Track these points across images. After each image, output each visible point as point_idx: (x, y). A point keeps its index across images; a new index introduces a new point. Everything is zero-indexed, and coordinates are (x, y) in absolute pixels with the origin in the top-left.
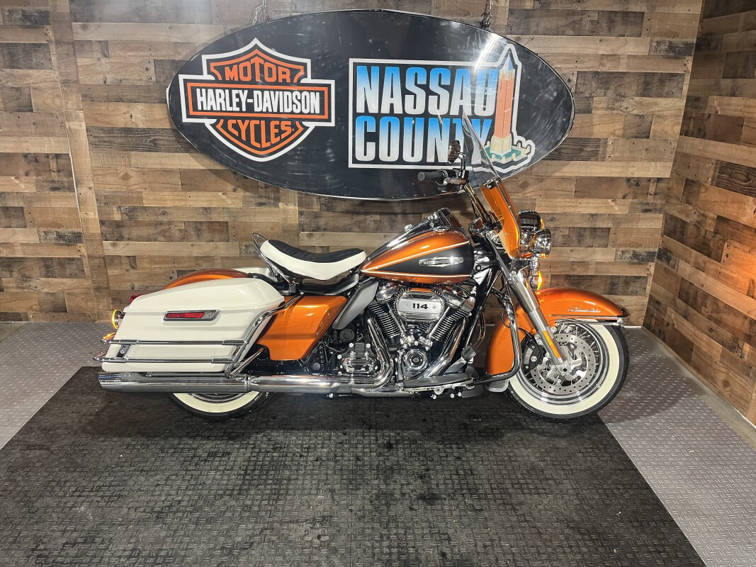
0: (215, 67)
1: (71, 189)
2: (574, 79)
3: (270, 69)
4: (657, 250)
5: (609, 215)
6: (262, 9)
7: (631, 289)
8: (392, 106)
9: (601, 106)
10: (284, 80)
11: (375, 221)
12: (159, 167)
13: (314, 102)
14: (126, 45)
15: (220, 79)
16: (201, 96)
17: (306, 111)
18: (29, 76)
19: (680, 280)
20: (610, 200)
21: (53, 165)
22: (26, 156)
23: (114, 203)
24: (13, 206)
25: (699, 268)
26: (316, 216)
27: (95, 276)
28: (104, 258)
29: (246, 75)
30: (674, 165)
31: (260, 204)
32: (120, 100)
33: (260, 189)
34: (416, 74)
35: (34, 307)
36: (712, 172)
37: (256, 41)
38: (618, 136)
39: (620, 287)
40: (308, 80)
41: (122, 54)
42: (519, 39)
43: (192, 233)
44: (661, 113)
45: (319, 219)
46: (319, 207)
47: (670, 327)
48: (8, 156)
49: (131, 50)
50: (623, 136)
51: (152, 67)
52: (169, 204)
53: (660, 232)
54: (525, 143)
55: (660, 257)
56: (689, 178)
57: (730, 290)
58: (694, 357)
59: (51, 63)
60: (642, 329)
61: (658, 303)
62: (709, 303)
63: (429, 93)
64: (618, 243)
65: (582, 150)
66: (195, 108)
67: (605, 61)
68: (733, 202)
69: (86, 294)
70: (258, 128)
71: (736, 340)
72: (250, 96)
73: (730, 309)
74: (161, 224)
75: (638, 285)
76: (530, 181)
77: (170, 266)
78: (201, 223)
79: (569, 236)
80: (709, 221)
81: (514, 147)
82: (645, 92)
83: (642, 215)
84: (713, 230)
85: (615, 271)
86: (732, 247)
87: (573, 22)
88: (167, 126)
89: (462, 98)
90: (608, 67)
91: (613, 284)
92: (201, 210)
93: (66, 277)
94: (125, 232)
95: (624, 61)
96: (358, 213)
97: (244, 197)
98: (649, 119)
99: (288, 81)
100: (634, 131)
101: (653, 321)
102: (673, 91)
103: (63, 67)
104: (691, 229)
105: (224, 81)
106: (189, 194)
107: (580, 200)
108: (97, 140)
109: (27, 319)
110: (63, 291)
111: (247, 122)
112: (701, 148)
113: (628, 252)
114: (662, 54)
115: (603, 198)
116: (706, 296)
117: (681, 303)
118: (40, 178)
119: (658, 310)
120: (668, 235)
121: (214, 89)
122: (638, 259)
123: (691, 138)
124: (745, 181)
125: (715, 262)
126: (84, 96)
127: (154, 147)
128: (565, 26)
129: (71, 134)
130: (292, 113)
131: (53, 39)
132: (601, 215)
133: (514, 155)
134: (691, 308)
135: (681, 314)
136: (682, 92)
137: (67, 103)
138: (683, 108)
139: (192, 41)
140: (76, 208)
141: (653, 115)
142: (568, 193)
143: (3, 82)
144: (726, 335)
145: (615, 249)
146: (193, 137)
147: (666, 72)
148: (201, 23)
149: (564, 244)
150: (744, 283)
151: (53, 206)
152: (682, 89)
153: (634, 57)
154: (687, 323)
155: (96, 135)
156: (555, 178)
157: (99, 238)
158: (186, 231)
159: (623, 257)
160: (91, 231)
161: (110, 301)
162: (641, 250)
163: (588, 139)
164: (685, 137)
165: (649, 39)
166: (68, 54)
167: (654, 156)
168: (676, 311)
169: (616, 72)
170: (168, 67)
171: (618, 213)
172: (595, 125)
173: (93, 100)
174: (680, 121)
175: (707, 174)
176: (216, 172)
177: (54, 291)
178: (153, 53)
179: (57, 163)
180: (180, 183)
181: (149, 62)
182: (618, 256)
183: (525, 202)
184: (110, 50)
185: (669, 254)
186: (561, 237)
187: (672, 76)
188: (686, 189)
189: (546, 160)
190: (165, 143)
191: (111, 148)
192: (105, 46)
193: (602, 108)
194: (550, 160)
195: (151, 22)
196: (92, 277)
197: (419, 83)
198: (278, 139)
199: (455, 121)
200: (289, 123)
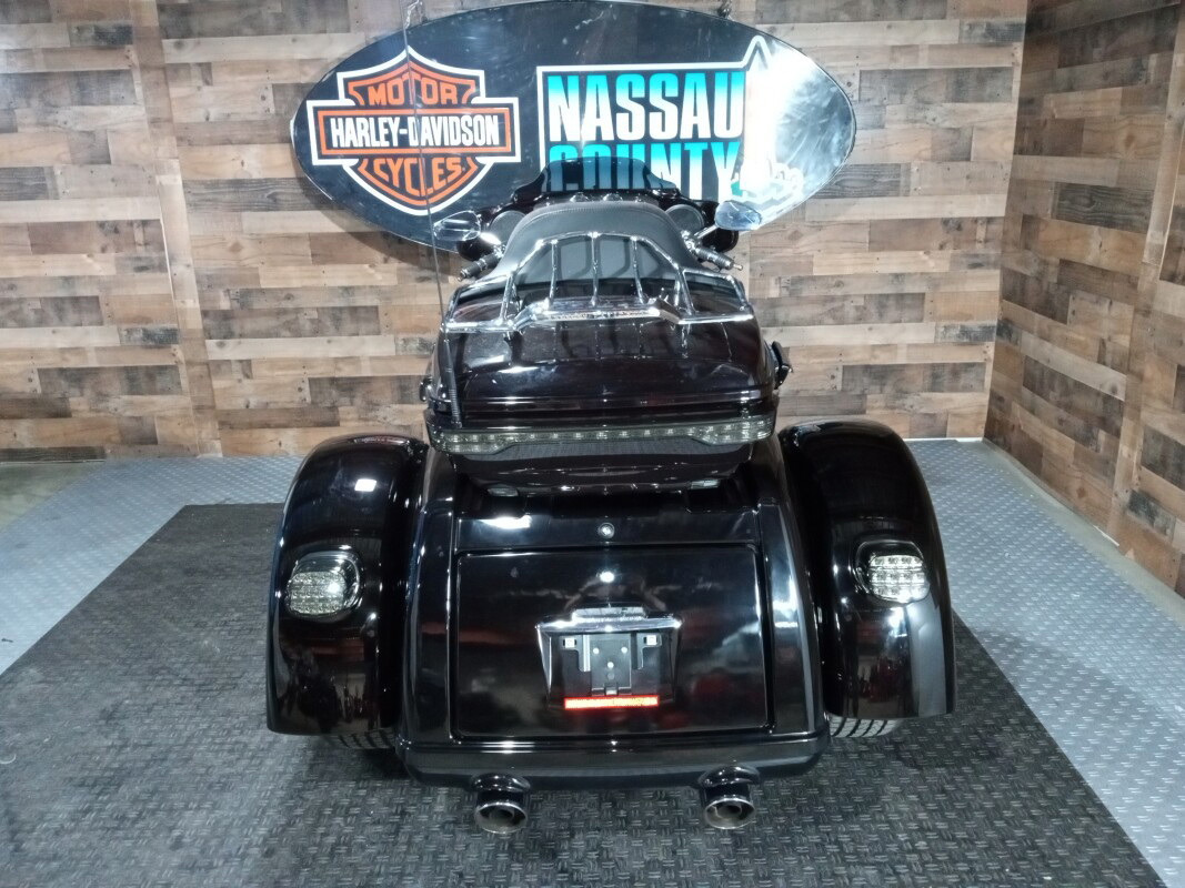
0: (356, 89)
1: (162, 268)
2: (856, 82)
3: (429, 88)
4: (995, 323)
5: (922, 274)
6: (416, 8)
7: (962, 382)
8: (599, 130)
9: (897, 117)
10: (449, 101)
12: (285, 231)
13: (490, 129)
14: (235, 67)
15: (362, 103)
16: (337, 127)
17: (480, 143)
18: (104, 114)
19: (1024, 360)
20: (921, 253)
21: (139, 236)
22: (102, 225)
23: (221, 285)
24: (85, 295)
25: (1045, 337)
27: (195, 391)
28: (207, 364)
29: (396, 95)
30: (1008, 198)
31: (422, 279)
32: (227, 142)
33: (422, 259)
34: (630, 85)
35: (114, 439)
36: (1051, 200)
37: (408, 51)
38: (926, 160)
39: (946, 379)
40: (482, 99)
41: (229, 79)
42: (773, 29)
43: (329, 323)
44: (984, 125)
47: (1016, 431)
48: (77, 227)
49: (242, 74)
50: (933, 159)
51: (270, 94)
52: (295, 283)
53: (997, 296)
54: (789, 173)
55: (999, 333)
56: (1028, 213)
57: (1080, 360)
58: (1045, 464)
59: (135, 96)
60: (983, 441)
61: (1001, 399)
62: (1057, 383)
63: (649, 108)
64: (938, 314)
65: (876, 182)
66: (329, 145)
67: (897, 55)
68: (1077, 238)
69: (185, 416)
70: (414, 168)
71: (1089, 428)
72: (403, 124)
73: (1080, 386)
74: (285, 312)
75: (972, 375)
76: (803, 230)
77: (298, 372)
78: (341, 309)
79: (865, 308)
80: (1052, 269)
81: (774, 181)
82: (958, 95)
83: (971, 272)
84: (1055, 280)
85: (938, 357)
86: (1077, 299)
87: (850, 3)
88: (290, 172)
89: (695, 114)
90: (903, 63)
91: (935, 376)
92: (340, 291)
93: (153, 392)
94: (236, 327)
95: (924, 54)
97: (399, 269)
98: (967, 133)
99: (455, 101)
100: (946, 151)
102: (1000, 91)
103: (151, 101)
104: (1032, 285)
105: (367, 107)
106: (323, 267)
107: (878, 254)
108: (197, 198)
109: (103, 455)
110: (152, 414)
111: (400, 161)
112: (1037, 169)
113: (954, 327)
114: (978, 41)
115: (913, 250)
116: (1053, 374)
117: (1026, 392)
118: (121, 254)
119: (1001, 409)
120: (1008, 298)
121: (354, 117)
122: (970, 338)
123: (1026, 157)
124: (1089, 206)
125: (1061, 324)
126: (180, 139)
127: (274, 204)
128: (836, 9)
129: (161, 192)
130: (462, 145)
131: (136, 62)
132: (910, 274)
133: (774, 190)
134: (1037, 397)
135: (1026, 409)
136: (1011, 94)
137: (157, 149)
138: (1015, 116)
139: (325, 56)
140: (169, 295)
141: (972, 128)
142: (859, 245)
143: (70, 124)
144: (1078, 423)
145: (934, 324)
146: (328, 186)
147: (986, 66)
148: (336, 31)
149: (859, 320)
150: (1094, 348)
151: (140, 293)
152: (1010, 89)
153: (939, 47)
154: (1034, 419)
155: (195, 191)
156: (839, 223)
157: (200, 335)
158: (320, 321)
159: (948, 335)
160: (190, 326)
161: (217, 426)
162: (973, 324)
163: (882, 165)
164: (1021, 157)
165: (958, 21)
166: (157, 83)
167: (979, 186)
168: (1022, 405)
169: (915, 70)
170: (291, 93)
171: (934, 271)
172: (891, 145)
173: (191, 144)
174: (1014, 135)
175: (1046, 204)
176: (360, 236)
177: (140, 414)
178: (271, 76)
179: (144, 232)
180: (310, 254)
181: (266, 88)
182: (940, 335)
183: (797, 260)
184: (213, 74)
185: (1010, 326)
186: (853, 310)
187: (995, 71)
188: (1023, 229)
189: (824, 198)
190: (289, 198)
191: (216, 208)
192: (206, 71)
193: (899, 121)
194: (830, 197)
195: (267, 35)
196: (191, 392)
197: (634, 95)
198: (443, 183)
199: (688, 146)
200: (458, 160)
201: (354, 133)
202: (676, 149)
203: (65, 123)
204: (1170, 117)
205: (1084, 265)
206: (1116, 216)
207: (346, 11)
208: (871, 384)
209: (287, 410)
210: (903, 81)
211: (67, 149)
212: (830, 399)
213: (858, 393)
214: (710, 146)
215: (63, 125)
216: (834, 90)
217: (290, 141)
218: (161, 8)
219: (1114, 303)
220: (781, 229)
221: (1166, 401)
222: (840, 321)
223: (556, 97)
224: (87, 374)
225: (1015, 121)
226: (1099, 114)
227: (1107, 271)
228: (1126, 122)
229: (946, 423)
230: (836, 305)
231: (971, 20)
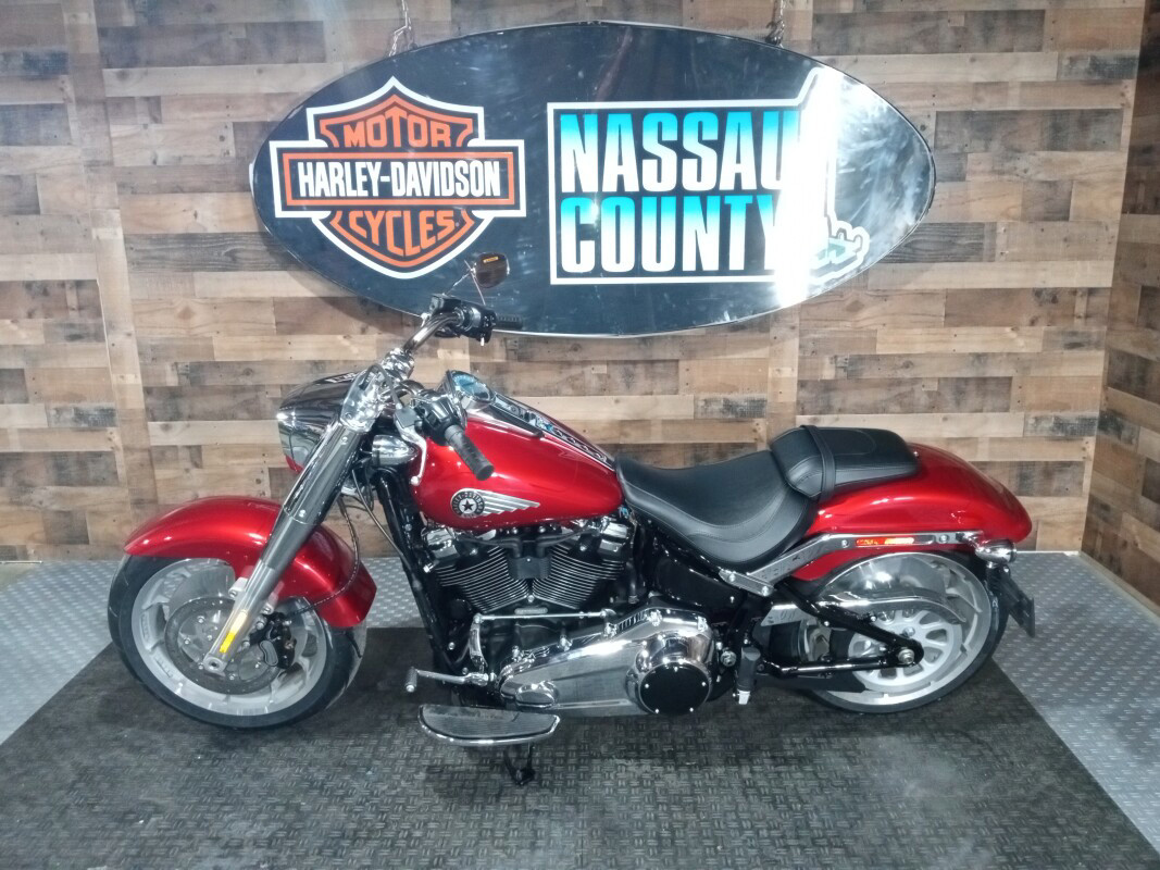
0: (328, 127)
1: (98, 337)
2: (931, 125)
3: (417, 127)
4: (1096, 414)
5: (1009, 354)
6: (405, 33)
7: (1055, 484)
8: (621, 179)
9: (981, 167)
10: (441, 143)
11: (600, 376)
12: (240, 295)
13: (491, 176)
14: (189, 102)
15: (336, 144)
16: (306, 173)
17: (477, 193)
18: (33, 156)
19: (1143, 463)
20: (1008, 329)
21: (72, 299)
22: (28, 285)
23: (167, 358)
24: (9, 367)
26: (500, 370)
27: (135, 482)
28: (149, 450)
30: (1116, 265)
32: (178, 189)
33: (405, 329)
34: (660, 126)
35: (38, 536)
37: (393, 82)
38: (1013, 219)
39: (1036, 480)
40: (481, 141)
41: (182, 115)
42: (832, 61)
44: (1084, 178)
45: (504, 376)
46: (504, 354)
47: (1129, 548)
49: (199, 109)
50: (1024, 218)
51: (230, 134)
52: (256, 357)
53: (1100, 382)
54: (851, 232)
55: (1103, 426)
56: (1148, 283)
59: (70, 135)
60: (1080, 555)
61: (1106, 507)
63: (682, 154)
64: (1027, 403)
65: (954, 244)
66: (296, 194)
67: (981, 94)
69: (119, 512)
70: (398, 223)
72: (386, 170)
74: (243, 389)
75: (1068, 477)
76: (865, 299)
77: (258, 460)
79: (939, 394)
81: (833, 241)
82: (1054, 146)
83: (1067, 353)
85: (1027, 454)
87: (925, 32)
88: (251, 226)
89: (738, 161)
90: (989, 103)
91: (1023, 476)
92: (309, 366)
93: (88, 485)
94: (185, 407)
95: (1015, 92)
96: (569, 364)
97: (378, 341)
98: (1065, 188)
99: (448, 144)
100: (1040, 209)
101: (1099, 542)
102: (1106, 138)
103: (87, 139)
105: (342, 149)
106: (289, 338)
107: (954, 330)
108: (141, 255)
109: (25, 556)
110: (83, 509)
111: (380, 214)
113: (1046, 418)
114: (1081, 77)
115: (1001, 326)
117: (1148, 505)
118: (50, 320)
119: (1105, 520)
120: (1117, 386)
121: (326, 162)
122: (1066, 432)
123: (1142, 216)
126: (121, 186)
127: (232, 263)
128: (909, 38)
129: (98, 249)
130: (455, 196)
131: (74, 99)
132: (994, 355)
133: (834, 252)
135: (1147, 524)
136: (1119, 141)
137: (94, 197)
138: (1124, 167)
139: (293, 90)
140: (106, 368)
141: (1072, 181)
142: (931, 318)
145: (1023, 413)
146: (293, 242)
147: (1090, 108)
148: (308, 61)
149: (932, 408)
151: (71, 366)
152: (1119, 135)
153: (1033, 85)
155: (139, 247)
156: (909, 293)
157: (141, 417)
159: (1039, 429)
160: (130, 406)
162: (1070, 416)
163: (961, 225)
164: (1127, 215)
165: (1056, 53)
166: (96, 120)
167: (1079, 250)
168: (1141, 520)
169: (1003, 112)
170: (252, 132)
171: (1024, 351)
172: (974, 201)
173: (133, 193)
174: (1122, 190)
176: (332, 302)
177: (70, 509)
178: (232, 113)
179: (78, 295)
180: (274, 322)
181: (226, 127)
182: (1030, 427)
183: (857, 336)
184: (163, 110)
185: (1119, 419)
186: (925, 396)
187: (1101, 114)
188: (1141, 306)
189: (891, 262)
190: (250, 256)
191: (163, 267)
192: (154, 105)
193: (983, 172)
194: (901, 261)
195: (229, 64)
196: (129, 483)
197: (664, 138)
198: (432, 241)
199: (728, 200)
200: (450, 213)
201: (325, 180)
202: (714, 203)
207: (322, 37)
214: (755, 200)
217: (248, 189)
218: (102, 32)
220: (838, 298)
222: (909, 409)
223: (570, 140)
224: (9, 460)
225: (1124, 177)
229: (1036, 533)
230: (904, 389)
231: (1069, 53)
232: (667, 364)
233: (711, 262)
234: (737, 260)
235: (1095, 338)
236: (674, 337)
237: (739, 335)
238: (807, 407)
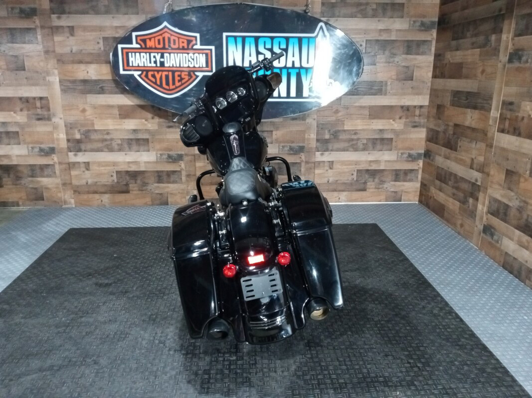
0: (141, 40)
1: (49, 119)
2: (364, 44)
3: (174, 41)
4: (423, 152)
5: (392, 130)
6: (169, 4)
7: (408, 178)
8: (250, 62)
9: (382, 61)
10: (183, 47)
12: (104, 103)
13: (201, 60)
14: (85, 29)
15: (144, 46)
16: (132, 57)
17: (197, 66)
18: (23, 48)
19: (436, 168)
20: (391, 120)
21: (38, 104)
22: (21, 99)
23: (76, 128)
24: (12, 131)
25: (447, 157)
27: (63, 176)
28: (69, 164)
30: (430, 97)
31: (169, 127)
32: (80, 62)
33: (169, 117)
34: (265, 42)
35: (23, 197)
36: (449, 98)
37: (165, 24)
38: (394, 80)
39: (402, 176)
40: (198, 46)
41: (82, 34)
42: (328, 20)
43: (126, 146)
44: (419, 65)
47: (432, 199)
48: (9, 99)
49: (88, 32)
50: (397, 80)
51: (101, 42)
52: (111, 127)
53: (424, 140)
54: (334, 84)
55: (425, 156)
56: (439, 103)
57: (462, 167)
58: (446, 214)
59: (37, 40)
60: (418, 203)
61: (425, 185)
62: (452, 178)
63: (273, 53)
64: (398, 148)
65: (372, 89)
66: (128, 65)
67: (382, 33)
68: (461, 114)
69: (57, 188)
70: (167, 77)
71: (465, 197)
72: (162, 57)
73: (462, 178)
74: (106, 140)
75: (413, 175)
76: (340, 109)
77: (112, 168)
78: (131, 140)
79: (367, 144)
80: (450, 128)
81: (328, 86)
82: (408, 52)
83: (413, 129)
84: (452, 133)
85: (398, 166)
86: (462, 141)
87: (362, 10)
88: (110, 77)
89: (293, 56)
90: (385, 37)
91: (397, 175)
92: (132, 131)
93: (44, 177)
94: (83, 147)
95: (394, 33)
97: (159, 122)
98: (412, 68)
99: (186, 47)
100: (403, 76)
101: (423, 199)
102: (426, 50)
103: (45, 43)
104: (441, 135)
105: (146, 48)
106: (124, 120)
107: (373, 121)
108: (66, 87)
109: (18, 205)
110: (42, 187)
111: (160, 73)
112: (443, 84)
113: (405, 153)
114: (417, 28)
115: (388, 119)
116: (451, 174)
117: (437, 182)
118: (29, 112)
119: (425, 189)
120: (429, 141)
121: (140, 53)
122: (412, 158)
123: (438, 79)
124: (466, 100)
125: (455, 152)
126: (58, 60)
127: (102, 91)
128: (356, 12)
129: (49, 85)
130: (189, 67)
131: (39, 25)
132: (386, 130)
134: (443, 184)
135: (438, 189)
136: (431, 52)
137: (47, 65)
138: (432, 61)
139: (127, 25)
140: (52, 132)
141: (414, 66)
142: (364, 116)
143: (6, 52)
144: (461, 195)
145: (397, 152)
146: (128, 83)
147: (420, 39)
148: (133, 14)
149: (364, 149)
150: (469, 161)
151: (38, 130)
152: (431, 50)
153: (400, 30)
154: (441, 194)
155: (65, 84)
156: (356, 107)
157: (66, 150)
158: (122, 145)
159: (402, 157)
160: (61, 146)
161: (72, 192)
162: (413, 152)
163: (375, 81)
164: (435, 79)
165: (408, 19)
166: (48, 35)
167: (417, 92)
168: (435, 188)
169: (390, 40)
170: (111, 41)
171: (397, 128)
172: (379, 73)
173: (63, 63)
174: (431, 69)
175: (447, 100)
176: (142, 107)
177: (37, 187)
178: (102, 33)
179: (41, 103)
180: (118, 114)
181: (100, 38)
182: (399, 156)
183: (337, 122)
184: (75, 31)
185: (430, 153)
186: (362, 145)
187: (424, 42)
188: (437, 111)
189: (350, 95)
190: (109, 88)
191: (74, 92)
192: (72, 30)
193: (382, 62)
194: (352, 95)
195: (101, 14)
196: (61, 176)
197: (267, 47)
198: (180, 83)
199: (290, 70)
200: (187, 73)
201: (139, 60)
202: (285, 72)
203: (4, 51)
204: (500, 62)
205: (464, 126)
206: (477, 104)
207: (137, 5)
208: (369, 178)
209: (106, 185)
210: (384, 45)
211: (5, 63)
212: (351, 184)
213: (364, 182)
214: (299, 71)
215: (3, 52)
216: (354, 47)
217: (110, 63)
219: (478, 142)
220: (331, 108)
221: (500, 185)
222: (356, 150)
223: (232, 48)
224: (11, 167)
225: (432, 65)
226: (469, 60)
227: (474, 128)
228: (481, 64)
229: (401, 195)
230: (354, 142)
231: (414, 19)
232: (269, 132)
233: (284, 93)
234: (293, 93)
235: (422, 124)
236: (271, 122)
237: (295, 122)
238: (320, 149)
